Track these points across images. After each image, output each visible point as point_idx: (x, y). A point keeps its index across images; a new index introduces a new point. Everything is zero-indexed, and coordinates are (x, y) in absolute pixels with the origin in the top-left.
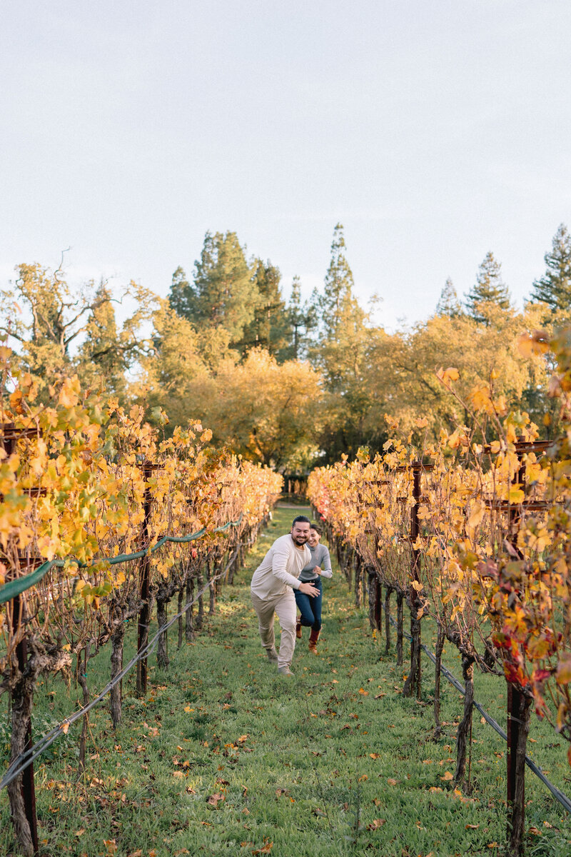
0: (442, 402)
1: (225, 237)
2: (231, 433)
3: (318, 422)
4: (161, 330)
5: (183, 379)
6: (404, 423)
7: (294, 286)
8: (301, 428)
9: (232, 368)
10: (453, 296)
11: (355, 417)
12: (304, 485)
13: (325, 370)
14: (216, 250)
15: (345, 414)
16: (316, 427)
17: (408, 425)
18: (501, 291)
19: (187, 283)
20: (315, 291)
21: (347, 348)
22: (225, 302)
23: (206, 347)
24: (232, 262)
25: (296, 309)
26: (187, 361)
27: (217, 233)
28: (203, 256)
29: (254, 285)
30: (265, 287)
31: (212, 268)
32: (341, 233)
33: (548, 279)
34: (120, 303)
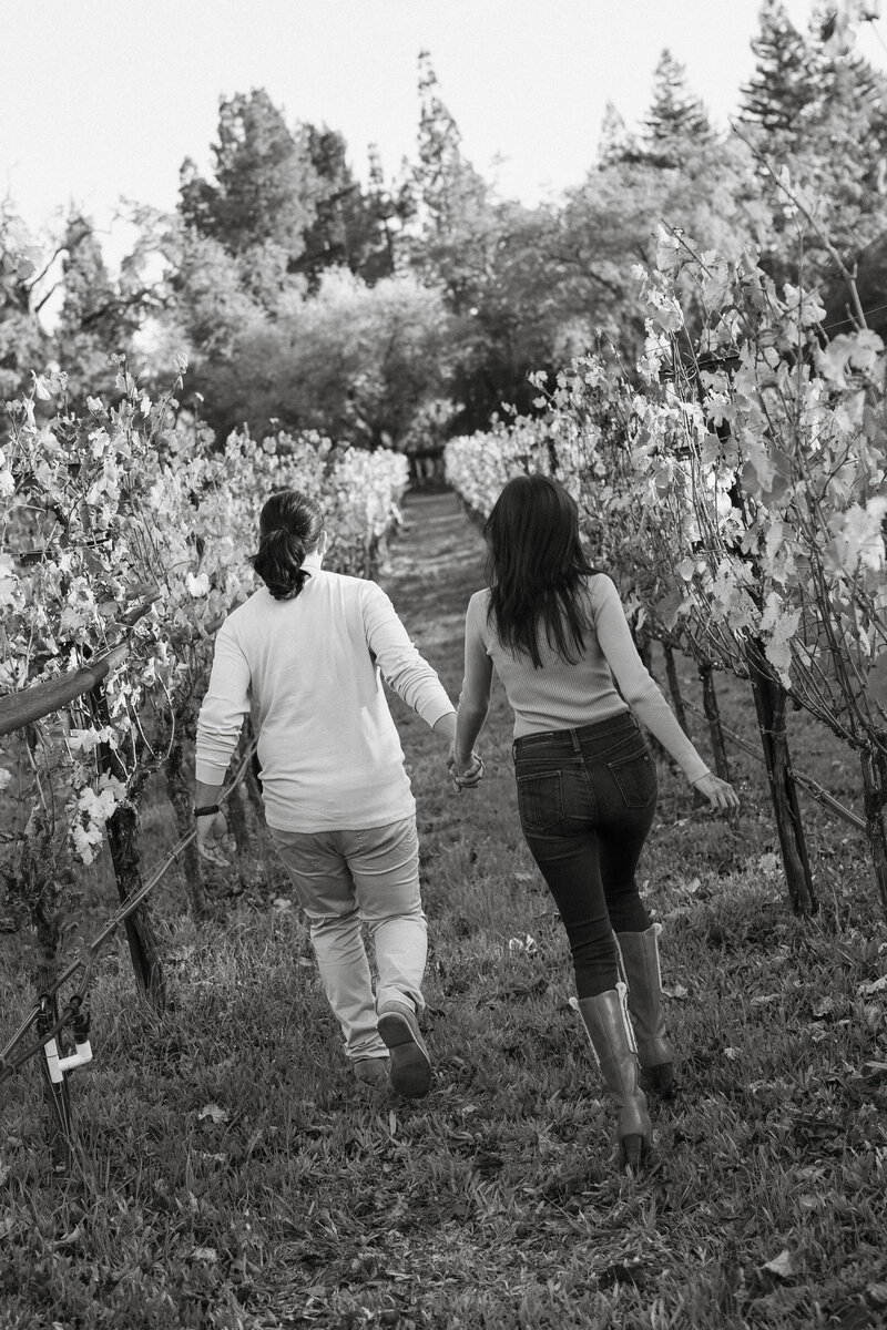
0: (626, 302)
1: (249, 98)
2: (316, 403)
3: (444, 364)
4: (179, 263)
5: (226, 333)
6: (573, 344)
7: (371, 158)
8: (421, 376)
9: (300, 304)
10: (619, 126)
11: (500, 345)
12: (439, 462)
13: (442, 280)
14: (239, 121)
15: (483, 343)
16: (443, 372)
17: (579, 345)
18: (693, 107)
19: (203, 180)
20: (405, 160)
21: (468, 242)
22: (267, 199)
23: (253, 278)
24: (267, 135)
25: (380, 193)
26: (228, 304)
27: (237, 94)
28: (221, 134)
29: (308, 164)
30: (324, 164)
31: (238, 150)
32: (429, 64)
33: (761, 78)
34: (109, 233)
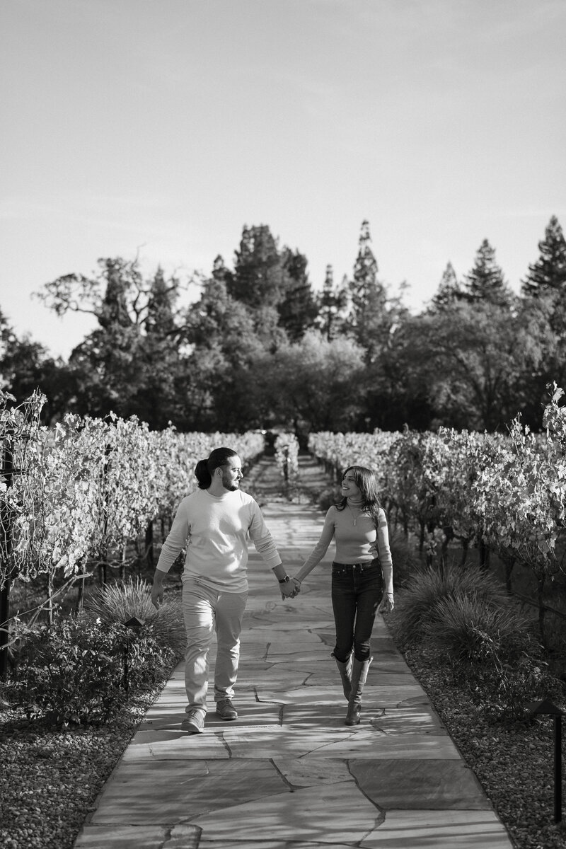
7: (328, 273)
10: (452, 277)
18: (495, 273)
20: (345, 277)
23: (260, 326)
24: (267, 251)
25: (329, 292)
26: (245, 338)
32: (367, 228)
33: (541, 263)
34: (186, 289)
